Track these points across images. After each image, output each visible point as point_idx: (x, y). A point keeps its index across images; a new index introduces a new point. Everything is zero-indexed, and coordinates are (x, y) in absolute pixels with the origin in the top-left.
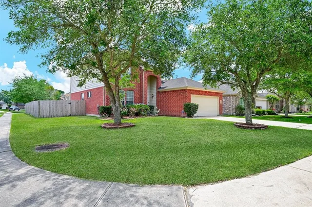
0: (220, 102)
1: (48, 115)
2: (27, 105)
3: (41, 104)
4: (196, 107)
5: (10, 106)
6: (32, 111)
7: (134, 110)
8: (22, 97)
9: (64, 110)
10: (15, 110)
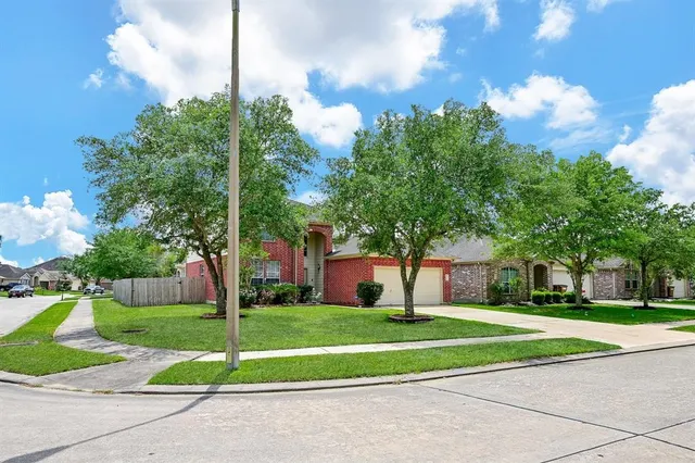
0: (444, 278)
1: (146, 301)
2: (117, 283)
3: (135, 284)
4: (381, 287)
5: (85, 285)
6: (123, 296)
7: (271, 294)
8: (109, 268)
9: (171, 294)
10: (95, 292)
